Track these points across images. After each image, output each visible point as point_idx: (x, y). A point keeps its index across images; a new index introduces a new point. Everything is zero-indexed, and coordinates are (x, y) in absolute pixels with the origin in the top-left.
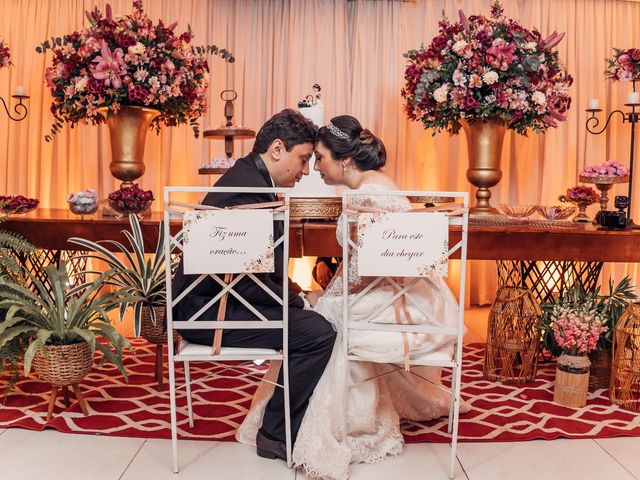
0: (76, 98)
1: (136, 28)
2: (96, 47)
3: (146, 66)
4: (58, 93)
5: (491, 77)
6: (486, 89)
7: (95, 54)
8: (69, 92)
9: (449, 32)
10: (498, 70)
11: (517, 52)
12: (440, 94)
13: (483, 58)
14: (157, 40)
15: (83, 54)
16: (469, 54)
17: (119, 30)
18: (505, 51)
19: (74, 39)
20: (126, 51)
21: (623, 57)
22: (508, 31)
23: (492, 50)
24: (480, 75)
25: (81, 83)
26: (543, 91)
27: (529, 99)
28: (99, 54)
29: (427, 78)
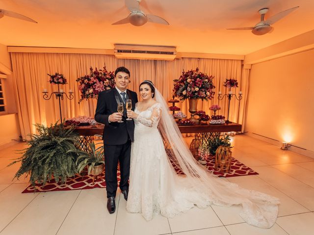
0: (89, 94)
1: (105, 75)
2: (95, 81)
3: (109, 86)
4: (84, 93)
5: (197, 89)
6: (196, 92)
7: (94, 83)
8: (87, 93)
9: (185, 76)
10: (198, 87)
11: (203, 82)
12: (184, 93)
13: (195, 84)
14: (111, 79)
15: (91, 82)
16: (192, 82)
17: (100, 75)
18: (200, 81)
19: (87, 78)
20: (104, 83)
21: (228, 82)
22: (201, 76)
23: (197, 82)
24: (194, 88)
25: (91, 91)
26: (209, 91)
27: (205, 94)
28: (96, 83)
29: (181, 89)
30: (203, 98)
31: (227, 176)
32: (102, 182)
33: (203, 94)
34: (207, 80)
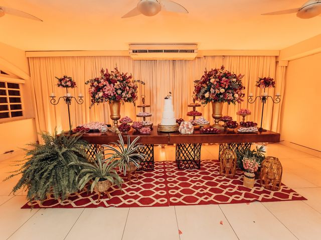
0: (99, 98)
1: (116, 77)
2: (105, 83)
3: (120, 89)
4: (93, 96)
5: (222, 90)
6: (221, 94)
7: (104, 86)
8: (97, 96)
9: (208, 76)
10: (224, 88)
11: (230, 82)
12: (207, 95)
13: (220, 84)
14: (123, 80)
15: (101, 85)
16: (216, 83)
17: (111, 77)
18: (226, 81)
19: (97, 80)
20: (114, 85)
21: (262, 81)
22: (227, 75)
23: (222, 82)
24: (219, 89)
25: (101, 94)
26: (237, 93)
27: (233, 96)
28: (106, 85)
29: (203, 90)
30: (229, 101)
31: (264, 200)
32: (108, 199)
33: (230, 96)
34: (235, 80)
